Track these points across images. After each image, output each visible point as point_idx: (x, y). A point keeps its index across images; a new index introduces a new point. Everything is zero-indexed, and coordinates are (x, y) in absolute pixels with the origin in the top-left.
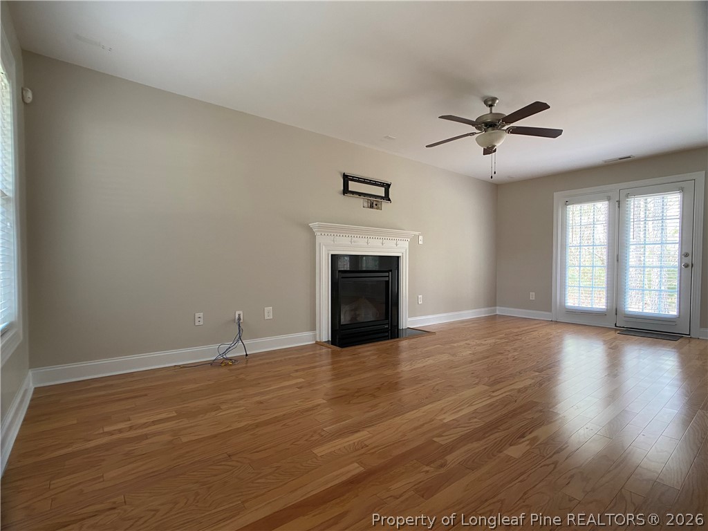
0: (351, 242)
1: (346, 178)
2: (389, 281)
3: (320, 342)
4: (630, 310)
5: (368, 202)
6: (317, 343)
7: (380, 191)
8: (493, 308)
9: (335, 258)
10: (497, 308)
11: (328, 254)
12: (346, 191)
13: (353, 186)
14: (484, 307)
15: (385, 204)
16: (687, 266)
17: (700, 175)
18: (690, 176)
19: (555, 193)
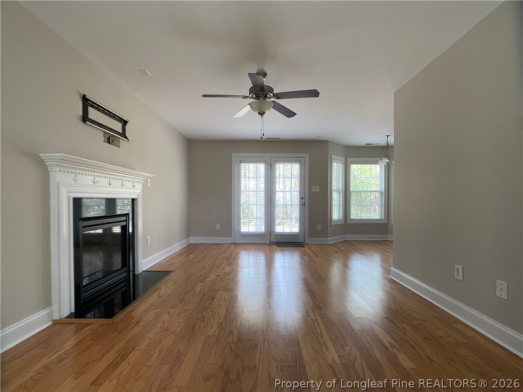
0: (94, 182)
1: (86, 102)
2: (126, 225)
3: (61, 319)
4: (277, 231)
5: (104, 136)
6: (55, 323)
7: (118, 126)
8: (188, 239)
9: (78, 203)
10: (190, 238)
11: (69, 197)
12: (85, 118)
13: (93, 114)
14: (184, 239)
15: (123, 142)
16: (303, 205)
17: (307, 156)
18: (303, 155)
19: (233, 154)
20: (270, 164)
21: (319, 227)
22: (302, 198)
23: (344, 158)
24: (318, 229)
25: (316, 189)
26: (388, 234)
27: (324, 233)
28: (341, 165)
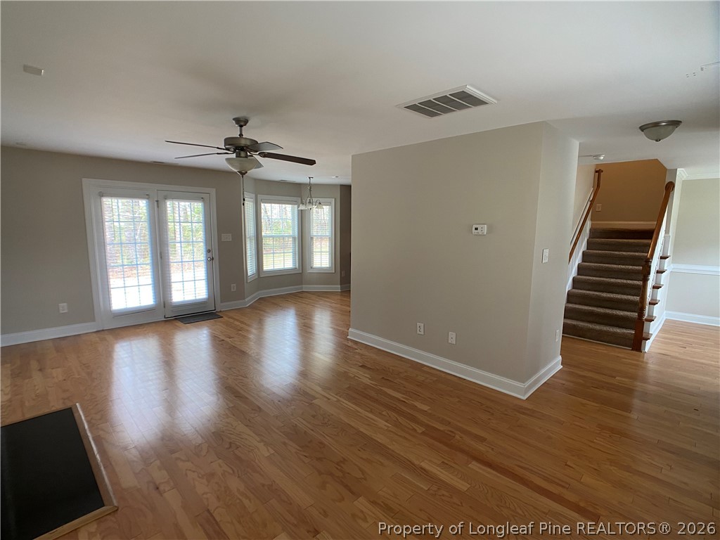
16: (210, 260)
17: (213, 191)
18: (207, 190)
19: (83, 179)
20: (157, 201)
21: (234, 287)
22: (209, 251)
23: (254, 195)
24: (232, 290)
25: (227, 237)
26: (302, 284)
27: (241, 295)
28: (252, 204)
